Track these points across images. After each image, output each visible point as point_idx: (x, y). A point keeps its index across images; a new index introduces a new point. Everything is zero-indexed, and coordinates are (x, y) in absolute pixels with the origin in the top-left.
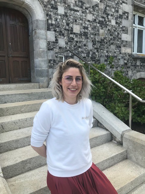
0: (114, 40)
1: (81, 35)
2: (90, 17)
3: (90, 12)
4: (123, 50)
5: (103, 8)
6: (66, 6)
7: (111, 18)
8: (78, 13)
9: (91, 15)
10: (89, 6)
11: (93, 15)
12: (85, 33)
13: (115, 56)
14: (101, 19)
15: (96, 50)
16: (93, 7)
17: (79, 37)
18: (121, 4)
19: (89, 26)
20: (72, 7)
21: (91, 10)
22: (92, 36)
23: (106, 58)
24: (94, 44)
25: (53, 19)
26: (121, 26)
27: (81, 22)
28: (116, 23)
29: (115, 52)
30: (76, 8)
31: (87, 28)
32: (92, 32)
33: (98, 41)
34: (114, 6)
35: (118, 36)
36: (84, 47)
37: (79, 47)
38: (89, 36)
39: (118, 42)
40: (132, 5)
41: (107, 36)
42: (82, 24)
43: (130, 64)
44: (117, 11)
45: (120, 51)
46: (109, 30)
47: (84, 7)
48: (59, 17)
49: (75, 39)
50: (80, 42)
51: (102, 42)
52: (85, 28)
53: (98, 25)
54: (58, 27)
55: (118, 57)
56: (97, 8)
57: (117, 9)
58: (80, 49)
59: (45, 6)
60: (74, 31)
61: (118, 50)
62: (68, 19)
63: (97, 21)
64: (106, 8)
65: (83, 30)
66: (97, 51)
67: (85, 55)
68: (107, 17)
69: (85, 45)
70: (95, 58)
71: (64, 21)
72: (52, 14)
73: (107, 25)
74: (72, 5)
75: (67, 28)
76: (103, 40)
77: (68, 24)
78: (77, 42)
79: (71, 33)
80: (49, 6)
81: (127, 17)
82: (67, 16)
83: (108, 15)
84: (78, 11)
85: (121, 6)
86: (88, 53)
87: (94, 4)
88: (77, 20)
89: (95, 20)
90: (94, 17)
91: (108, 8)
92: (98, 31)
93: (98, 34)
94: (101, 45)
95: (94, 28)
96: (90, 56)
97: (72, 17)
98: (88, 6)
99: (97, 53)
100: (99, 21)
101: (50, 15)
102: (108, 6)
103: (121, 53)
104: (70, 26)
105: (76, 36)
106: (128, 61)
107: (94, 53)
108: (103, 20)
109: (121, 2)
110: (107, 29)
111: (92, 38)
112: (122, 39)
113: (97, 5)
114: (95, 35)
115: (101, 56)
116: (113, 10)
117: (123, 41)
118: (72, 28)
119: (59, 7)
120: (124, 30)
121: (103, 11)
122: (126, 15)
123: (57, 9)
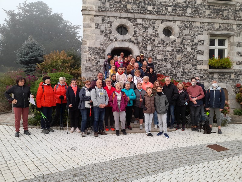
0: (189, 61)
1: (162, 60)
2: (169, 49)
3: (169, 46)
4: (199, 67)
5: (180, 41)
6: (153, 45)
7: (187, 46)
8: (160, 48)
9: (170, 47)
10: (169, 42)
11: (172, 47)
12: (165, 59)
13: (190, 72)
14: (178, 49)
15: (173, 69)
16: (172, 42)
17: (160, 61)
18: (197, 35)
19: (168, 54)
20: (156, 45)
21: (170, 44)
22: (170, 60)
23: (182, 74)
24: (172, 65)
25: (144, 53)
26: (196, 50)
27: (162, 52)
28: (192, 49)
29: (191, 69)
30: (159, 45)
31: (167, 56)
32: (171, 57)
33: (175, 63)
34: (190, 38)
35: (193, 58)
36: (165, 67)
37: (161, 67)
38: (168, 60)
39: (194, 62)
40: (208, 34)
41: (183, 59)
42: (163, 54)
43: (206, 77)
44: (193, 41)
45: (195, 68)
46: (185, 54)
47: (165, 44)
48: (148, 52)
49: (158, 63)
50: (161, 64)
51: (178, 63)
52: (165, 56)
53: (176, 53)
55: (193, 72)
56: (175, 42)
57: (192, 40)
58: (161, 69)
59: (140, 48)
60: (157, 59)
61: (193, 67)
62: (153, 52)
63: (175, 50)
64: (182, 41)
65: (164, 57)
66: (175, 69)
67: (165, 72)
68: (184, 46)
69: (165, 66)
70: (173, 74)
71: (151, 54)
72: (144, 51)
73: (183, 51)
74: (156, 44)
75: (153, 57)
76: (180, 62)
77: (153, 55)
78: (159, 64)
79: (155, 60)
80: (142, 47)
81: (203, 44)
82: (153, 51)
83: (184, 45)
84: (161, 47)
85: (196, 37)
86: (167, 71)
87: (172, 40)
88: (160, 52)
89: (173, 50)
90: (172, 48)
91: (184, 41)
92: (176, 56)
93: (176, 58)
94: (178, 65)
95: (172, 55)
96: (169, 72)
97: (156, 51)
98: (167, 42)
99: (174, 71)
100: (177, 50)
101: (143, 52)
102: (185, 39)
103: (196, 69)
104: (155, 56)
105: (159, 61)
106: (203, 75)
107: (172, 70)
108: (180, 49)
109: (196, 34)
110: (183, 54)
111: (170, 61)
112: (198, 60)
113: (175, 41)
114: (173, 59)
115: (178, 72)
116: (189, 41)
117: (198, 61)
118: (156, 57)
119: (148, 47)
120: (199, 53)
121: (180, 43)
122: (202, 42)
123: (147, 48)
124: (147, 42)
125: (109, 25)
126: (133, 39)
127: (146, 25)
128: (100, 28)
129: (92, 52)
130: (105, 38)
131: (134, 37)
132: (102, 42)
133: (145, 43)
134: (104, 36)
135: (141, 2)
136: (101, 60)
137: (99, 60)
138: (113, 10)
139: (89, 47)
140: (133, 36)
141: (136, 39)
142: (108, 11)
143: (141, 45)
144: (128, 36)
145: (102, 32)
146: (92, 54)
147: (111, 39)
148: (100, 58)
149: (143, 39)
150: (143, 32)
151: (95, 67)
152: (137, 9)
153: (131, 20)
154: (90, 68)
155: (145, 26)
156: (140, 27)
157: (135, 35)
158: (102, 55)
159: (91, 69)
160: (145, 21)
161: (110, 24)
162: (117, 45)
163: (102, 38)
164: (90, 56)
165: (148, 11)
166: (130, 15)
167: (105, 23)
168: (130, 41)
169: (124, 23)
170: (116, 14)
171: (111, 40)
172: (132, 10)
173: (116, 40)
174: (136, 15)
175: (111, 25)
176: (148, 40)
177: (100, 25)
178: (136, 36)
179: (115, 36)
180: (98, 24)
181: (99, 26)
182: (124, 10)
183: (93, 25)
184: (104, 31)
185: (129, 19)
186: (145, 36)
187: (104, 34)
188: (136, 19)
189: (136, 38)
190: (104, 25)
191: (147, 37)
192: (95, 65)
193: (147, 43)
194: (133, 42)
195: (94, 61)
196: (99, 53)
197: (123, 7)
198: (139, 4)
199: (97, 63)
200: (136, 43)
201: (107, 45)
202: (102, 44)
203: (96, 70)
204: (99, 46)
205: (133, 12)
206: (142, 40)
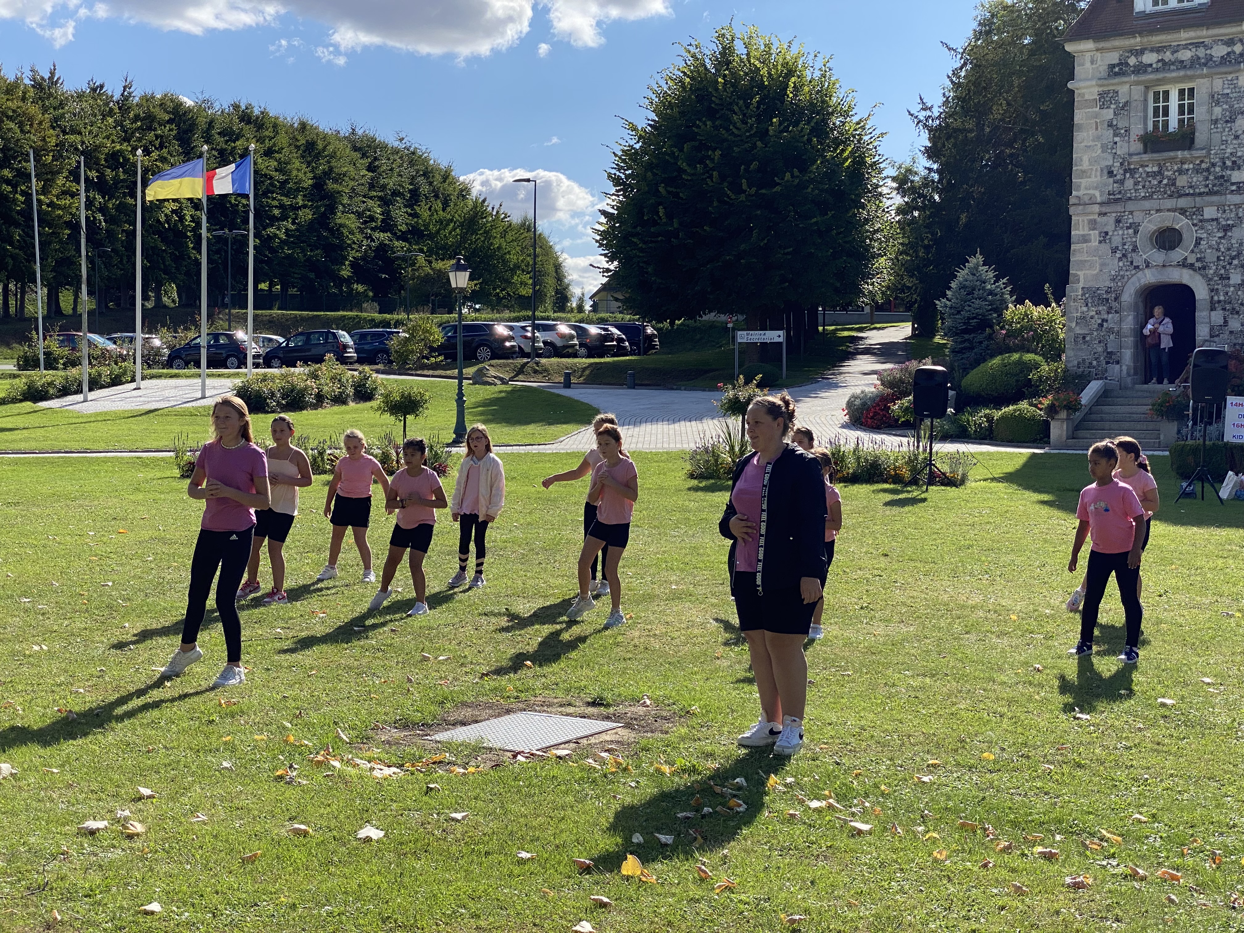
25: (1222, 293)
48: (1232, 289)
54: (1230, 303)
59: (1210, 280)
80: (1216, 278)
101: (1217, 289)
119: (1231, 276)
123: (1229, 278)
124: (1230, 264)
125: (1131, 231)
126: (1191, 259)
127: (1228, 219)
128: (1110, 242)
129: (1090, 301)
130: (1121, 264)
131: (1194, 255)
132: (1113, 273)
133: (1224, 267)
134: (1120, 259)
135: (1214, 165)
136: (1110, 316)
137: (1105, 316)
138: (1143, 194)
139: (1083, 288)
140: (1192, 251)
141: (1198, 260)
142: (1130, 199)
143: (1211, 272)
144: (1178, 254)
145: (1114, 251)
146: (1090, 305)
147: (1134, 264)
148: (1108, 313)
149: (1218, 258)
150: (1220, 238)
151: (1095, 333)
152: (1204, 183)
153: (1188, 214)
154: (1084, 338)
155: (1224, 223)
156: (1210, 227)
157: (1196, 250)
158: (1115, 305)
159: (1088, 338)
160: (1224, 211)
161: (1135, 227)
162: (1149, 277)
163: (1114, 265)
164: (1085, 309)
165: (1233, 184)
166: (1182, 202)
167: (1122, 228)
168: (1184, 264)
169: (1168, 224)
170: (1147, 204)
171: (1137, 267)
172: (1191, 187)
173: (1147, 266)
174: (1198, 199)
175: (1136, 232)
176: (1233, 258)
177: (1110, 234)
178: (1201, 252)
179: (1144, 257)
180: (1107, 233)
181: (1108, 237)
182: (1169, 192)
183: (1095, 235)
184: (1120, 248)
185: (1183, 211)
186: (1223, 250)
187: (1118, 255)
188: (1199, 210)
189: (1199, 256)
190: (1121, 232)
191: (1229, 249)
192: (1097, 330)
193: (1228, 267)
194: (1191, 266)
195: (1093, 321)
196: (1107, 300)
197: (1166, 185)
198: (1208, 170)
199: (1101, 325)
200: (1200, 269)
201: (1126, 279)
202: (1113, 280)
203: (1100, 342)
204: (1108, 284)
205: (1192, 192)
206: (1215, 259)
